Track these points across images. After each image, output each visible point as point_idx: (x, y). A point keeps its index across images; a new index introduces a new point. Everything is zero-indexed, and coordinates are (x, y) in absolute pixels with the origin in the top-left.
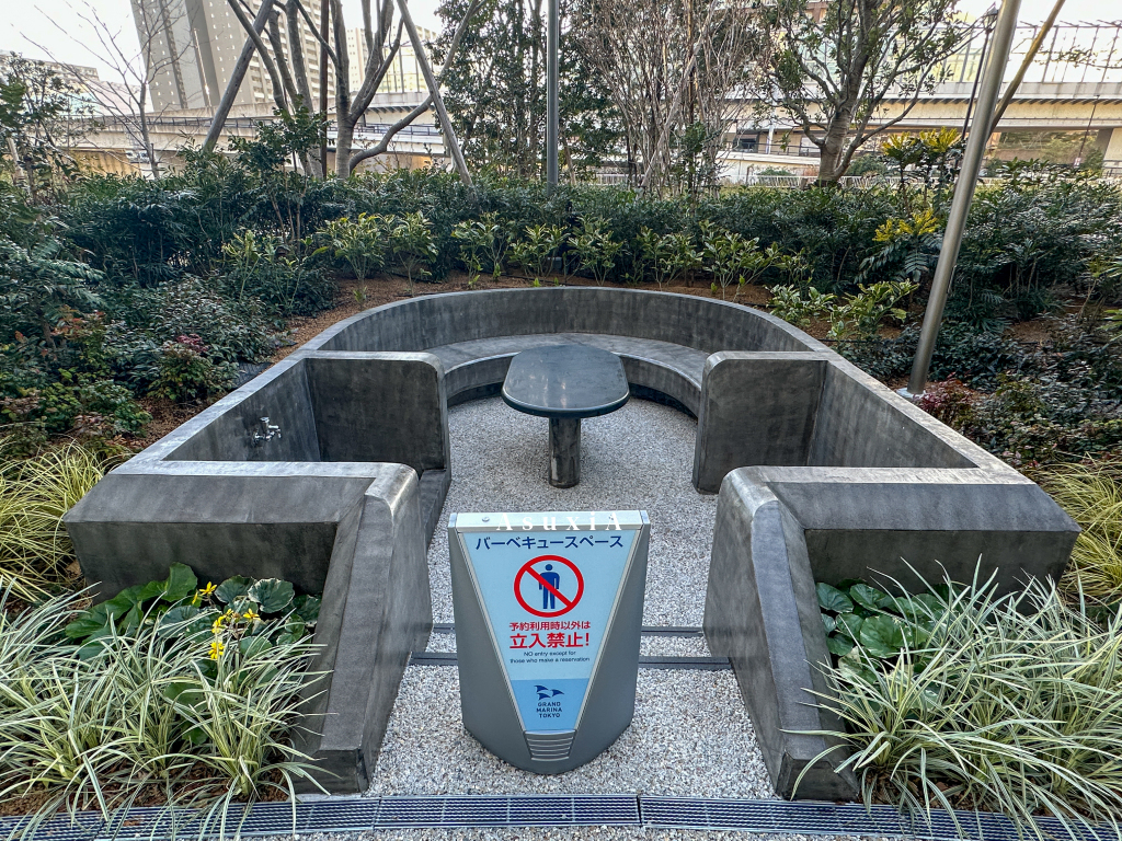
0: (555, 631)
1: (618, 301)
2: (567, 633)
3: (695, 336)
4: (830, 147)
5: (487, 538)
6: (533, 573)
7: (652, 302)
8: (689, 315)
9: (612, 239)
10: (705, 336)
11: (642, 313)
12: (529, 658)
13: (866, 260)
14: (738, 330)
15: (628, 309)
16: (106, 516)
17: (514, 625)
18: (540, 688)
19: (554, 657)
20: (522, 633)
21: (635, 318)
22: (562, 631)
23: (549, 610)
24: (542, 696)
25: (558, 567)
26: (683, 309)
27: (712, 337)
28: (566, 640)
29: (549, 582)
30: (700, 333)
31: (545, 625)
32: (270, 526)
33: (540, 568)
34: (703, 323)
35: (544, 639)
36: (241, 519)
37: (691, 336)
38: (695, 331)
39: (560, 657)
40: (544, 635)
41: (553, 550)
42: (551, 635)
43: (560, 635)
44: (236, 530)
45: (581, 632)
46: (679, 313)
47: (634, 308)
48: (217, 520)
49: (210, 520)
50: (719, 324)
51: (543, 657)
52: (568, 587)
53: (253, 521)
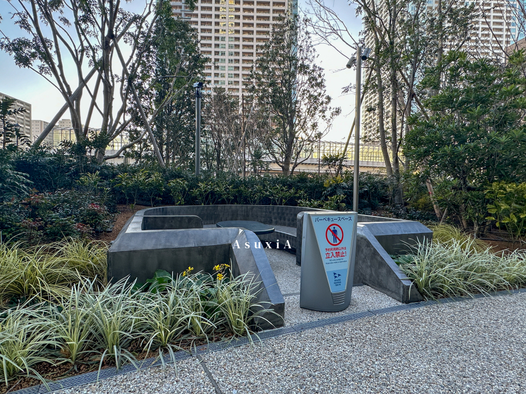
0: (337, 251)
1: (241, 209)
2: (341, 251)
3: (273, 220)
4: (286, 167)
5: (318, 219)
6: (330, 230)
7: (254, 209)
8: (270, 212)
9: (233, 188)
10: (278, 219)
11: (250, 213)
12: (331, 262)
13: (324, 192)
14: (292, 215)
15: (245, 212)
16: (131, 249)
17: (326, 249)
18: (335, 274)
19: (337, 261)
20: (329, 252)
21: (248, 216)
22: (339, 251)
23: (335, 243)
24: (336, 277)
25: (337, 228)
26: (267, 210)
27: (281, 220)
28: (340, 254)
29: (334, 232)
30: (275, 218)
31: (335, 249)
32: (203, 248)
33: (332, 228)
34: (276, 214)
35: (335, 255)
36: (192, 245)
37: (272, 220)
38: (273, 218)
39: (339, 261)
40: (334, 252)
41: (335, 222)
42: (336, 253)
43: (339, 252)
44: (189, 250)
45: (344, 251)
46: (266, 212)
47: (247, 212)
48: (181, 246)
49: (178, 247)
50: (283, 214)
51: (335, 261)
52: (339, 235)
53: (197, 246)
